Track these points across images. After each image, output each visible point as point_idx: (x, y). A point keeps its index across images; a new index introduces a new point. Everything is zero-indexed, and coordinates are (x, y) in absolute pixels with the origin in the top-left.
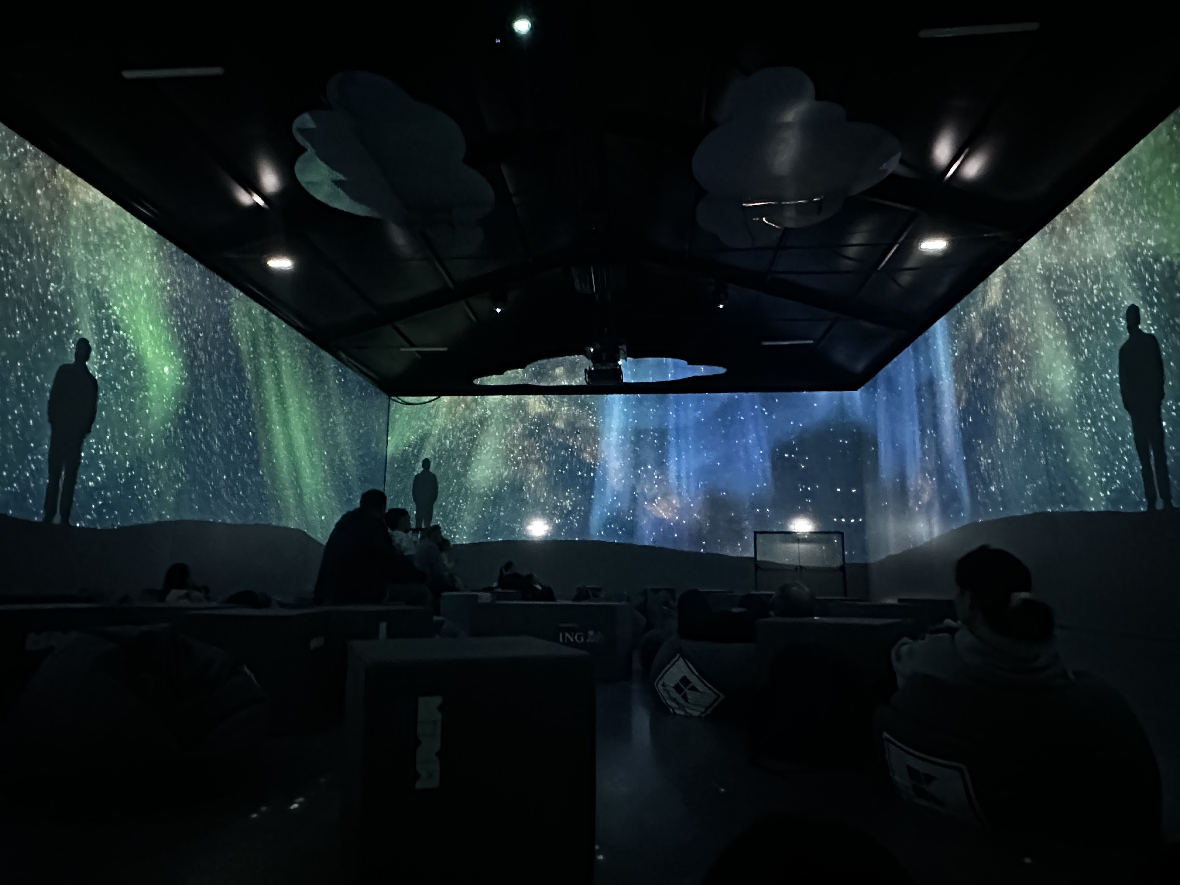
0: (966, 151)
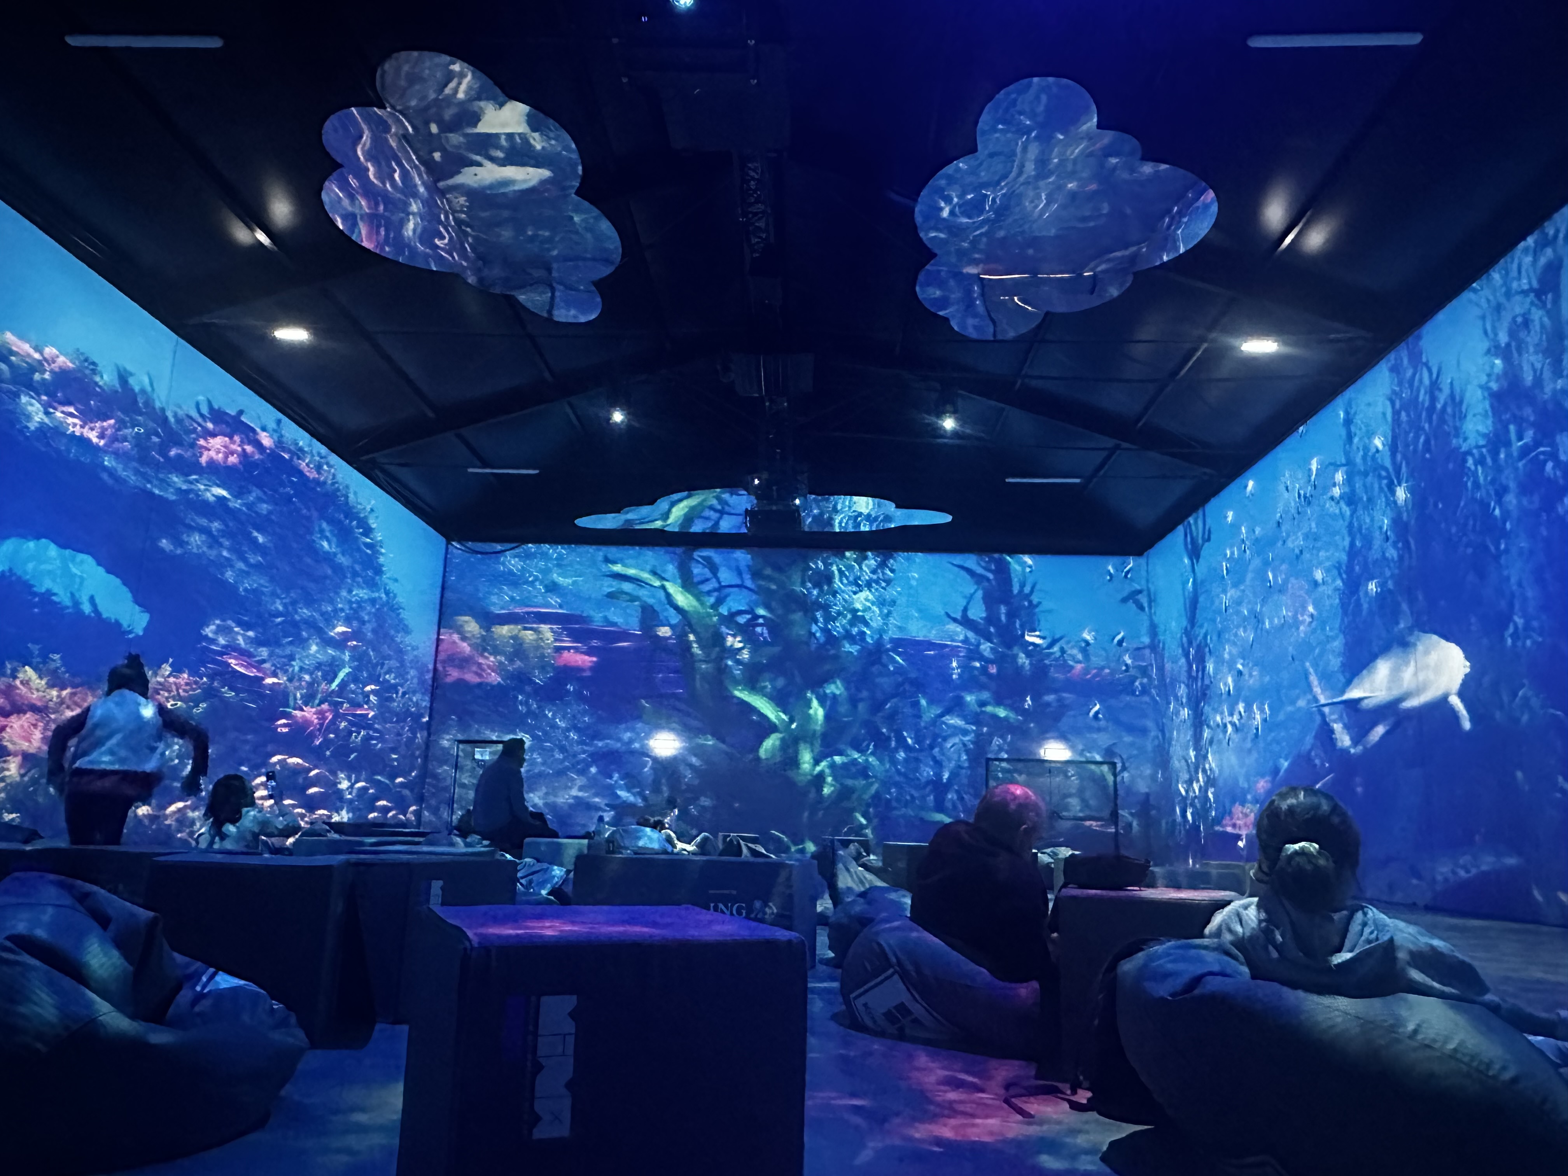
0: (1309, 213)
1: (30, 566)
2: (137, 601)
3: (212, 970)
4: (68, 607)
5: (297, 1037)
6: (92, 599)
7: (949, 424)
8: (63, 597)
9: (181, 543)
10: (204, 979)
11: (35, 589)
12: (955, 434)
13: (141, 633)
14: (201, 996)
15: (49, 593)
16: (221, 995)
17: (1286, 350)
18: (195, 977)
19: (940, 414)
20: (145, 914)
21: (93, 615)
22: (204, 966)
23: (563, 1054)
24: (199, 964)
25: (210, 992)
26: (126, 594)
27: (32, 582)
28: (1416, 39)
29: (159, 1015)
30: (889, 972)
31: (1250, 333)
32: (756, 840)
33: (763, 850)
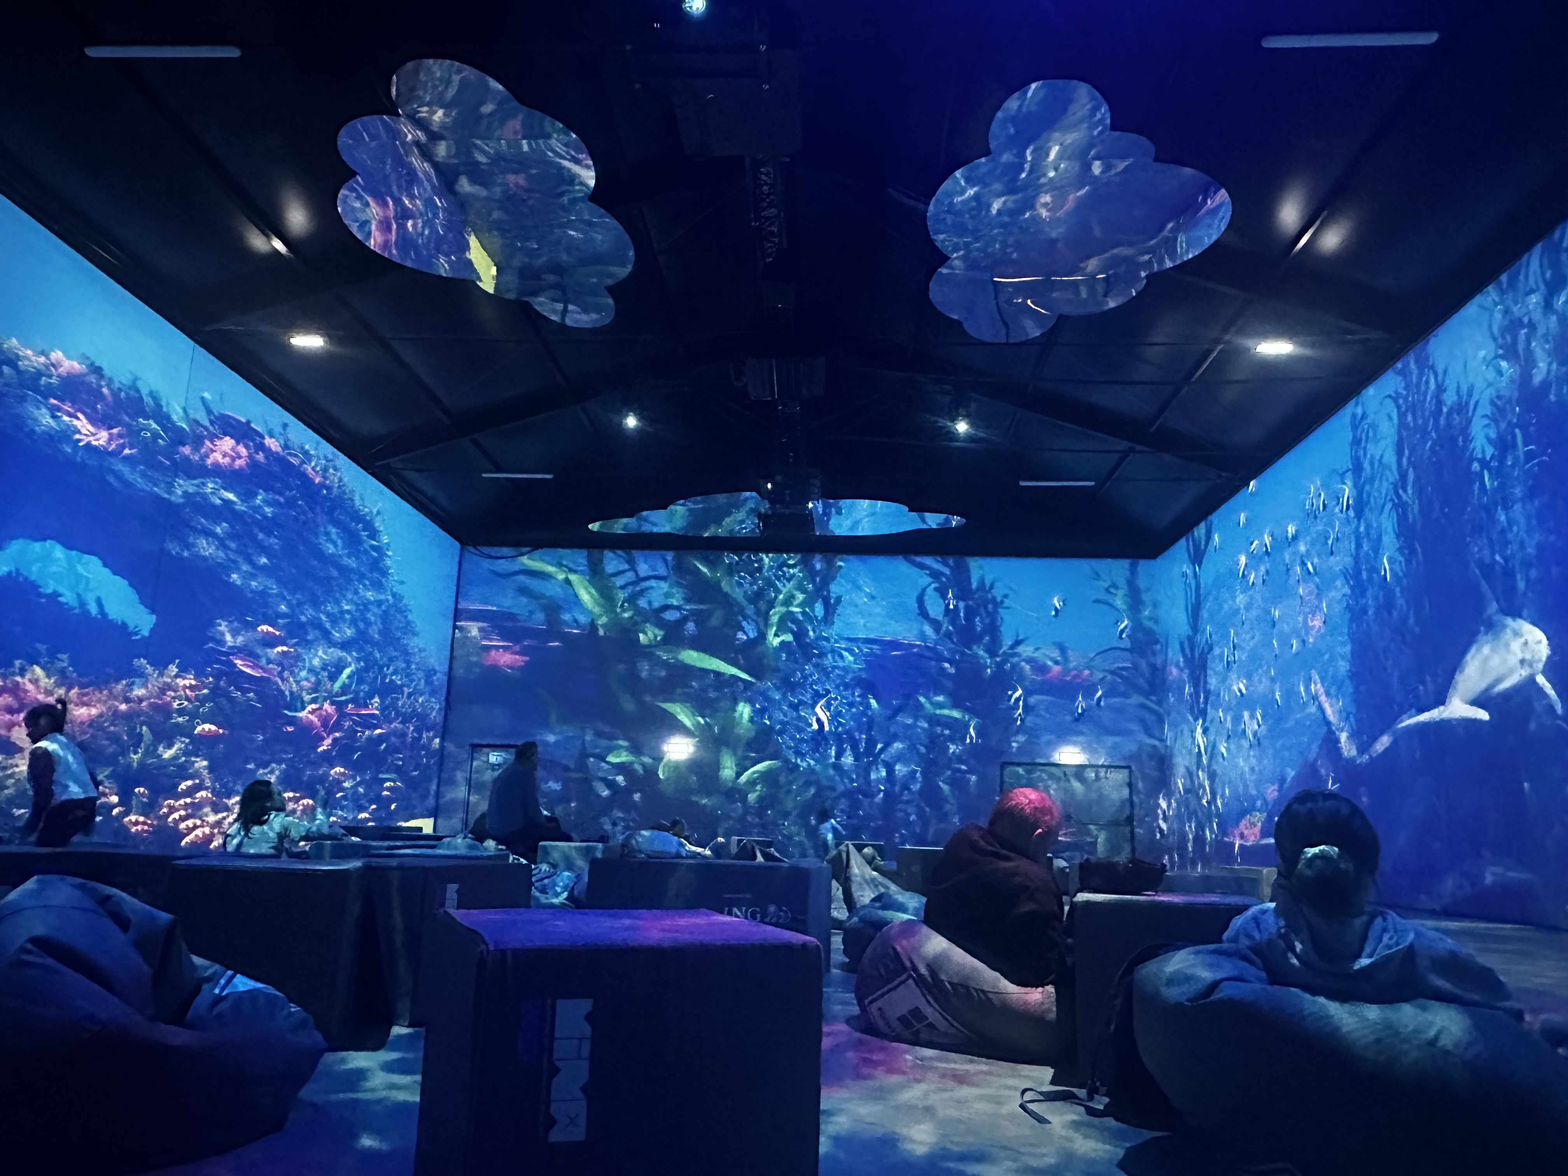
0: (1325, 214)
3: (230, 973)
4: (74, 608)
5: (314, 1038)
7: (962, 427)
8: (68, 597)
9: (188, 546)
10: (222, 982)
11: (41, 590)
12: (969, 438)
13: (147, 634)
14: (220, 999)
15: (56, 595)
16: (239, 998)
17: (1302, 351)
18: (213, 979)
19: (953, 417)
20: (165, 917)
21: (99, 616)
22: (224, 969)
23: (579, 1058)
24: (217, 967)
25: (227, 995)
26: (132, 595)
27: (38, 583)
28: (1432, 38)
29: (178, 1017)
30: (904, 977)
31: (1265, 335)
32: (770, 844)
33: (777, 854)
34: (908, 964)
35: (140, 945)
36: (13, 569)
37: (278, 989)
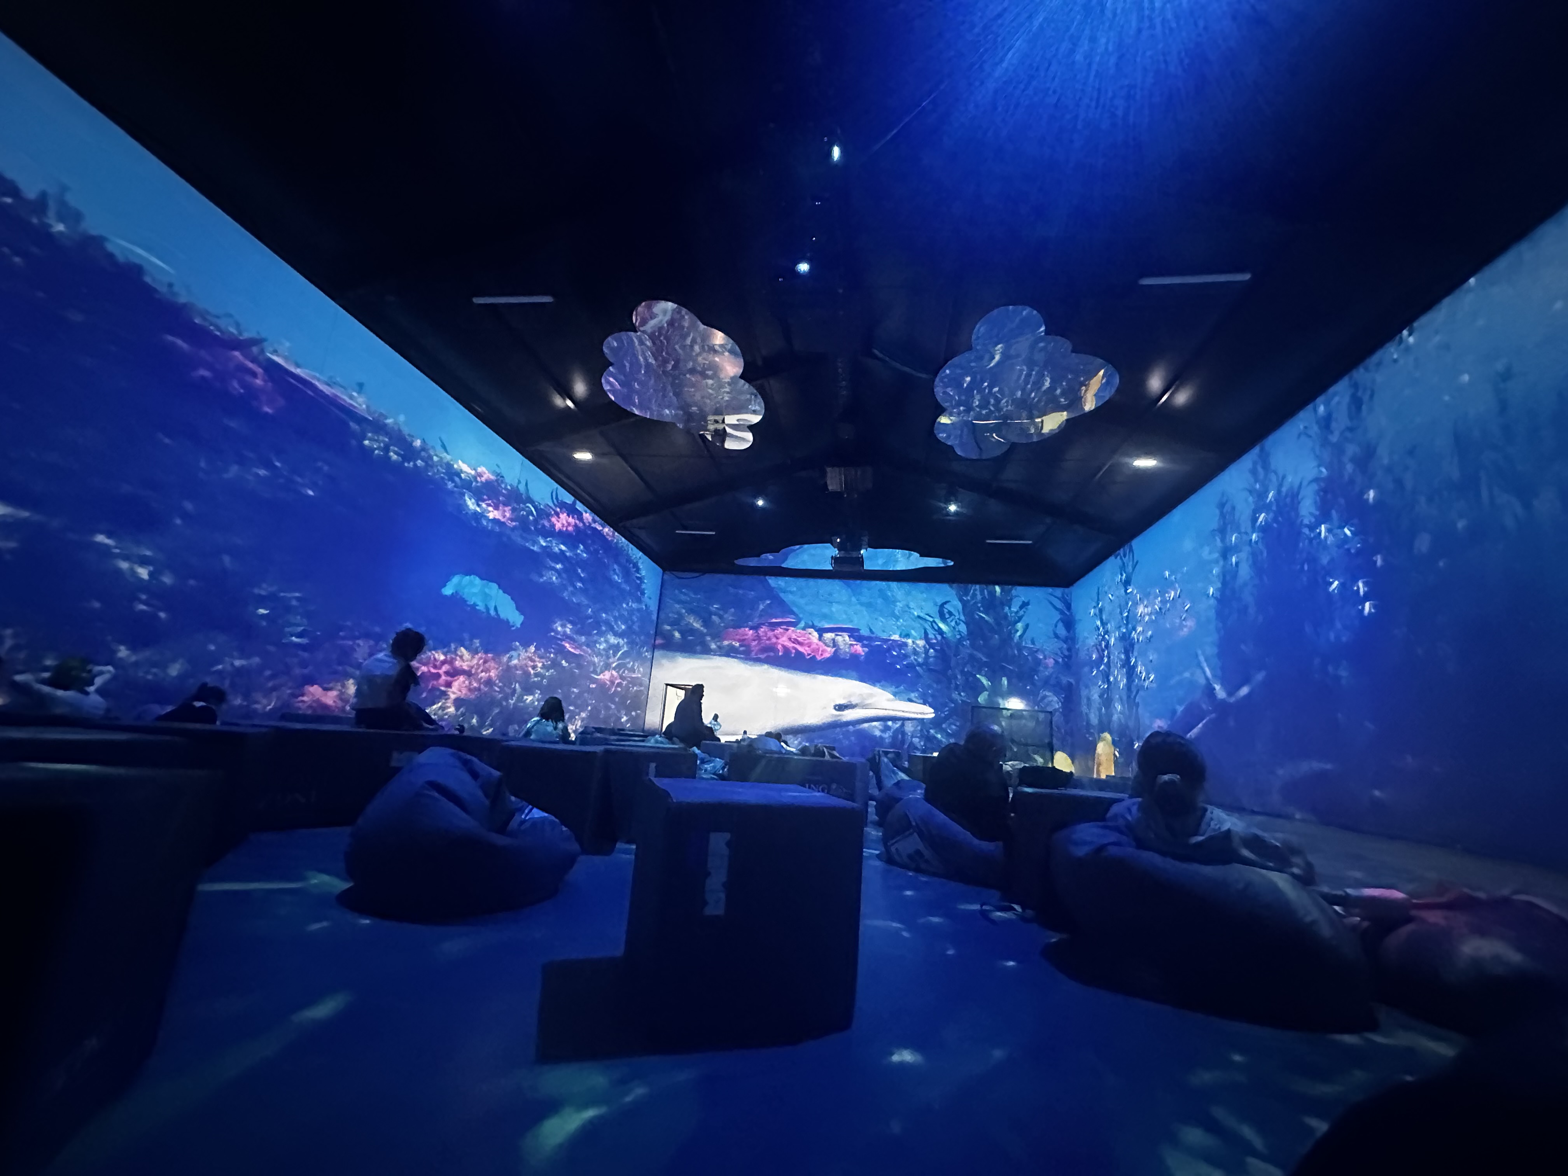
0: (1177, 383)
1: (466, 590)
2: (518, 608)
3: (530, 807)
4: (483, 612)
5: (575, 847)
6: (496, 609)
7: (953, 508)
8: (481, 607)
10: (526, 811)
11: (468, 603)
12: (956, 513)
13: (519, 626)
14: (524, 822)
15: (475, 605)
16: (535, 823)
17: (1161, 465)
18: (521, 810)
19: (948, 502)
20: (496, 773)
21: (496, 616)
22: (527, 804)
23: (722, 867)
24: (524, 803)
25: (529, 819)
26: (513, 605)
27: (466, 599)
28: (1247, 277)
29: (502, 830)
30: (911, 831)
31: (1138, 456)
32: (834, 749)
33: (838, 755)
34: (914, 824)
35: (482, 787)
36: (454, 591)
37: (556, 817)
